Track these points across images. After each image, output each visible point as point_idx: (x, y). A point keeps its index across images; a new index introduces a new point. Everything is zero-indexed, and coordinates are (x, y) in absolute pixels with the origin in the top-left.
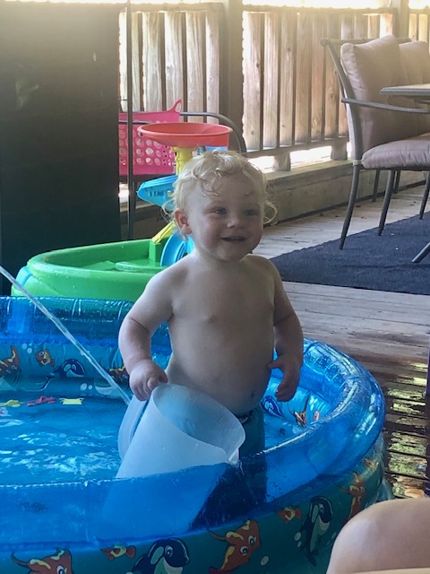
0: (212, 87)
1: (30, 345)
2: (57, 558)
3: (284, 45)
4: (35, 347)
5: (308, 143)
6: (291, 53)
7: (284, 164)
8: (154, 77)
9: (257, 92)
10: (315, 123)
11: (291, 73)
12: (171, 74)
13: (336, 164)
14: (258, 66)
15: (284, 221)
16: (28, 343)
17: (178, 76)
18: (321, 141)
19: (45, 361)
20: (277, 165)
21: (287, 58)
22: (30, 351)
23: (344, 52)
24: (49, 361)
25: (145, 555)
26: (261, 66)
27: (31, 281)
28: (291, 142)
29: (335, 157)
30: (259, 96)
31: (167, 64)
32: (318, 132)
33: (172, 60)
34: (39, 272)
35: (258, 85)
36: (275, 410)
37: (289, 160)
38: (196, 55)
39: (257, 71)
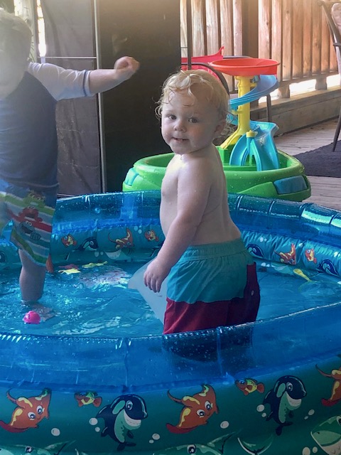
0: (237, 40)
1: (140, 226)
2: (203, 395)
3: (285, 9)
4: (144, 228)
5: (301, 77)
6: (289, 15)
7: (286, 94)
8: (198, 33)
9: (267, 42)
10: (305, 63)
11: (290, 29)
12: (210, 31)
13: (319, 92)
14: (267, 24)
15: (287, 133)
16: (138, 225)
17: (214, 32)
18: (310, 76)
19: (151, 238)
20: (280, 94)
21: (287, 17)
22: (140, 231)
23: (335, 10)
24: (154, 238)
25: (272, 390)
26: (270, 24)
27: (139, 179)
28: (290, 77)
29: (318, 87)
30: (268, 45)
31: (207, 24)
32: (307, 70)
33: (211, 21)
34: (144, 172)
35: (268, 37)
36: (332, 270)
37: (289, 90)
38: (226, 17)
39: (267, 28)
